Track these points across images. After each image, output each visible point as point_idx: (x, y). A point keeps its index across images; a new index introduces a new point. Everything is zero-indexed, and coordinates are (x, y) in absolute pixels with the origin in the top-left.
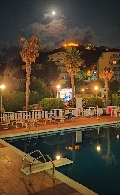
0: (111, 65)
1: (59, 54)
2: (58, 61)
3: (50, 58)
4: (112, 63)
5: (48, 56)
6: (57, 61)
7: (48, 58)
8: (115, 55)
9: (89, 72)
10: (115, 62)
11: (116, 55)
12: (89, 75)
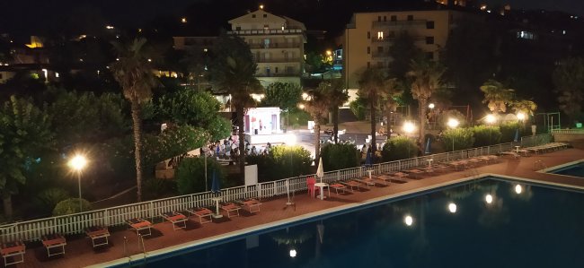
0: (373, 41)
1: (254, 16)
2: (252, 34)
3: (234, 28)
4: (375, 39)
5: (229, 22)
6: (249, 32)
7: (230, 25)
8: (382, 19)
9: (329, 53)
10: (380, 35)
11: (385, 18)
12: (330, 59)
